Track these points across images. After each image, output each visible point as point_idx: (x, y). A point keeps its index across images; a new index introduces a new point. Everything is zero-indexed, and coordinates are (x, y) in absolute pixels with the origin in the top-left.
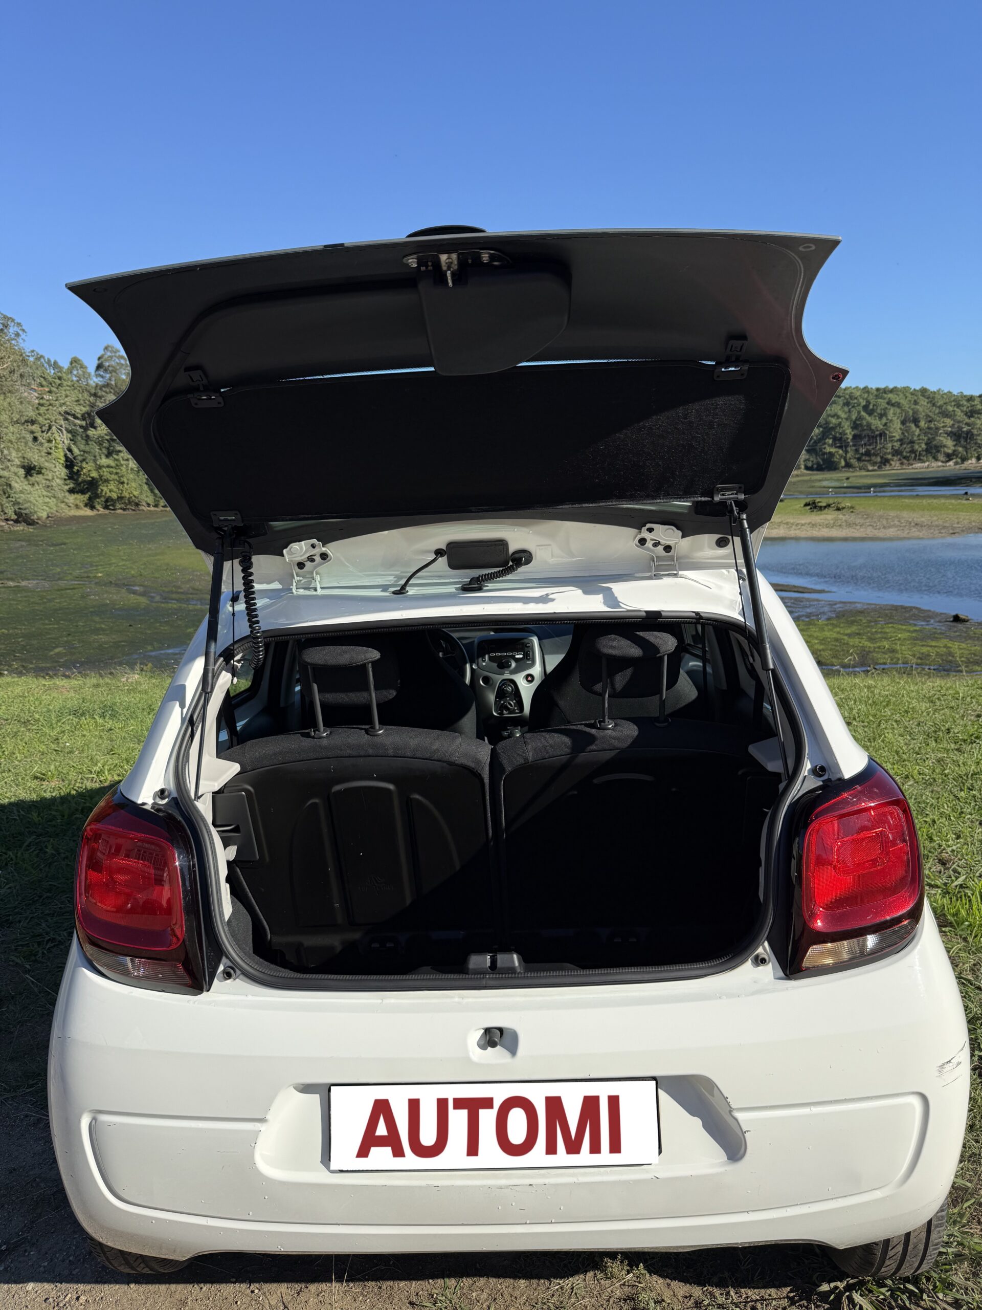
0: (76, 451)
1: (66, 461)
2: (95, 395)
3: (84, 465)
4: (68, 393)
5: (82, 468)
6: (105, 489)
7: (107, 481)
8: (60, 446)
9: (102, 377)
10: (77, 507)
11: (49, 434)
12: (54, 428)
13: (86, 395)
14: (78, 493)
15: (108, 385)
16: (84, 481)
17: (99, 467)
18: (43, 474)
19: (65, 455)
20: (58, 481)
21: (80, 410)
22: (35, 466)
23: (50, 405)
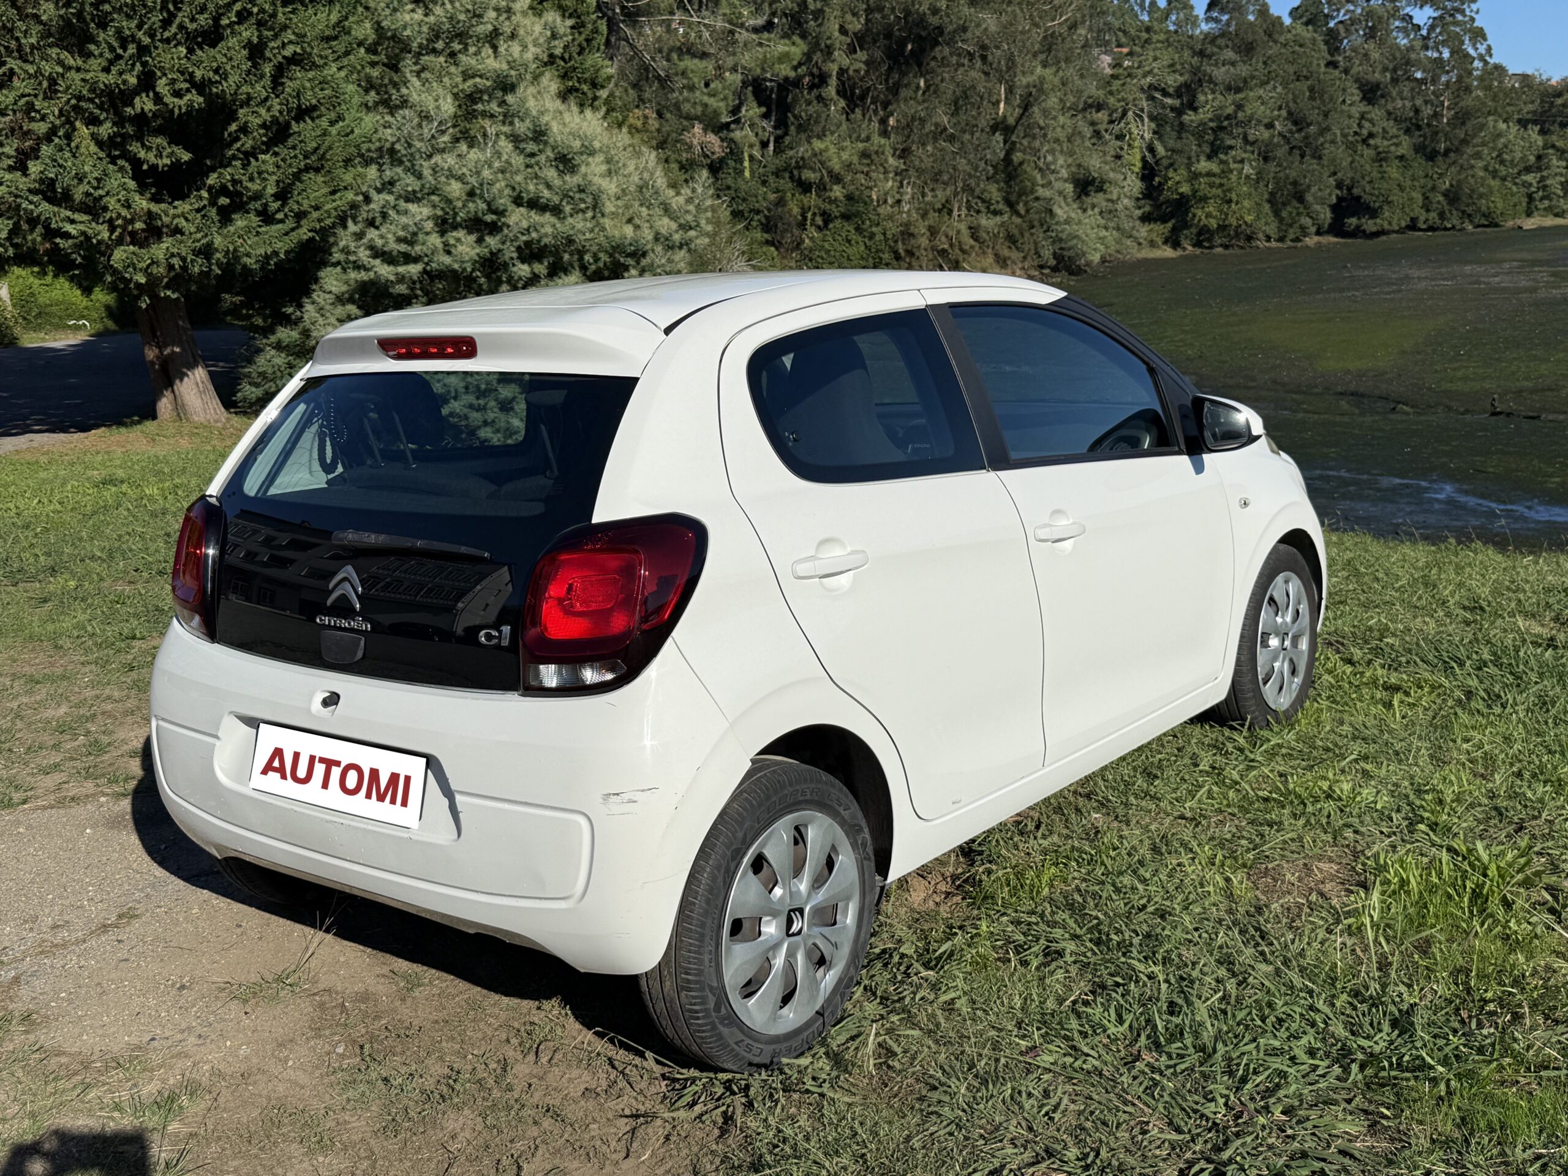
0: (1160, 150)
1: (1144, 168)
2: (1201, 54)
3: (1171, 174)
4: (1158, 53)
5: (1167, 179)
6: (1199, 212)
7: (1204, 199)
8: (1136, 144)
9: (1216, 20)
10: (1152, 244)
11: (1122, 125)
12: (1130, 113)
13: (1187, 53)
14: (1155, 220)
15: (1223, 35)
16: (1168, 201)
17: (1196, 176)
18: (1105, 192)
19: (1143, 159)
20: (1126, 201)
21: (1173, 81)
22: (1094, 179)
23: (1129, 75)
